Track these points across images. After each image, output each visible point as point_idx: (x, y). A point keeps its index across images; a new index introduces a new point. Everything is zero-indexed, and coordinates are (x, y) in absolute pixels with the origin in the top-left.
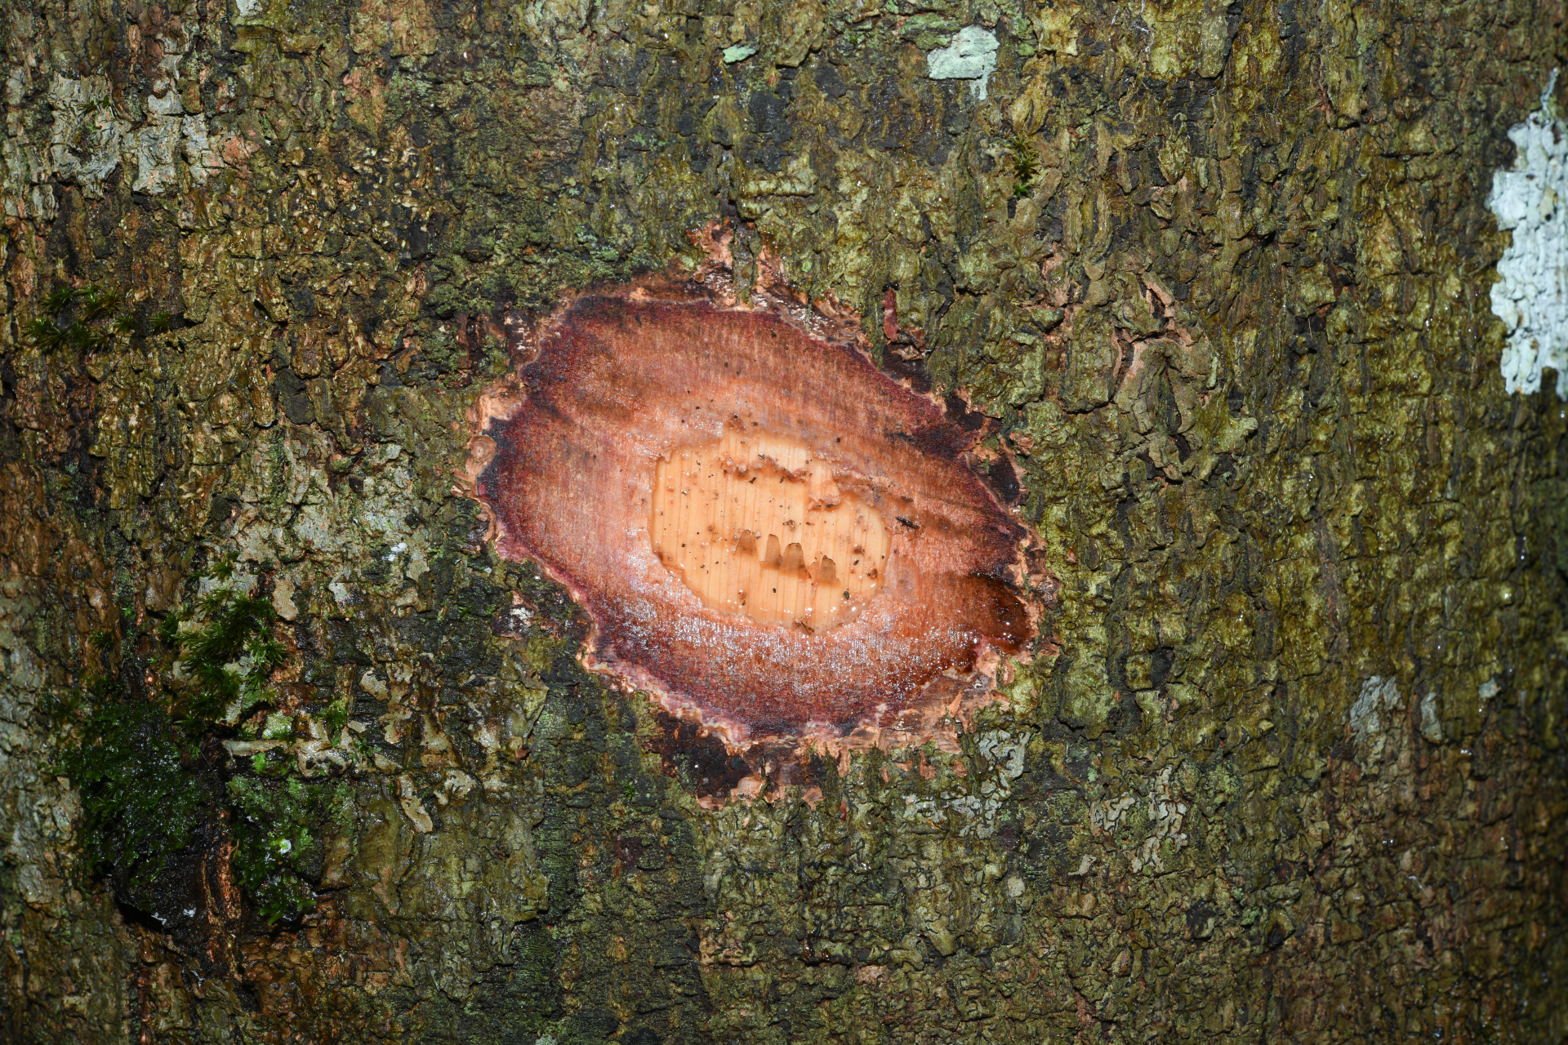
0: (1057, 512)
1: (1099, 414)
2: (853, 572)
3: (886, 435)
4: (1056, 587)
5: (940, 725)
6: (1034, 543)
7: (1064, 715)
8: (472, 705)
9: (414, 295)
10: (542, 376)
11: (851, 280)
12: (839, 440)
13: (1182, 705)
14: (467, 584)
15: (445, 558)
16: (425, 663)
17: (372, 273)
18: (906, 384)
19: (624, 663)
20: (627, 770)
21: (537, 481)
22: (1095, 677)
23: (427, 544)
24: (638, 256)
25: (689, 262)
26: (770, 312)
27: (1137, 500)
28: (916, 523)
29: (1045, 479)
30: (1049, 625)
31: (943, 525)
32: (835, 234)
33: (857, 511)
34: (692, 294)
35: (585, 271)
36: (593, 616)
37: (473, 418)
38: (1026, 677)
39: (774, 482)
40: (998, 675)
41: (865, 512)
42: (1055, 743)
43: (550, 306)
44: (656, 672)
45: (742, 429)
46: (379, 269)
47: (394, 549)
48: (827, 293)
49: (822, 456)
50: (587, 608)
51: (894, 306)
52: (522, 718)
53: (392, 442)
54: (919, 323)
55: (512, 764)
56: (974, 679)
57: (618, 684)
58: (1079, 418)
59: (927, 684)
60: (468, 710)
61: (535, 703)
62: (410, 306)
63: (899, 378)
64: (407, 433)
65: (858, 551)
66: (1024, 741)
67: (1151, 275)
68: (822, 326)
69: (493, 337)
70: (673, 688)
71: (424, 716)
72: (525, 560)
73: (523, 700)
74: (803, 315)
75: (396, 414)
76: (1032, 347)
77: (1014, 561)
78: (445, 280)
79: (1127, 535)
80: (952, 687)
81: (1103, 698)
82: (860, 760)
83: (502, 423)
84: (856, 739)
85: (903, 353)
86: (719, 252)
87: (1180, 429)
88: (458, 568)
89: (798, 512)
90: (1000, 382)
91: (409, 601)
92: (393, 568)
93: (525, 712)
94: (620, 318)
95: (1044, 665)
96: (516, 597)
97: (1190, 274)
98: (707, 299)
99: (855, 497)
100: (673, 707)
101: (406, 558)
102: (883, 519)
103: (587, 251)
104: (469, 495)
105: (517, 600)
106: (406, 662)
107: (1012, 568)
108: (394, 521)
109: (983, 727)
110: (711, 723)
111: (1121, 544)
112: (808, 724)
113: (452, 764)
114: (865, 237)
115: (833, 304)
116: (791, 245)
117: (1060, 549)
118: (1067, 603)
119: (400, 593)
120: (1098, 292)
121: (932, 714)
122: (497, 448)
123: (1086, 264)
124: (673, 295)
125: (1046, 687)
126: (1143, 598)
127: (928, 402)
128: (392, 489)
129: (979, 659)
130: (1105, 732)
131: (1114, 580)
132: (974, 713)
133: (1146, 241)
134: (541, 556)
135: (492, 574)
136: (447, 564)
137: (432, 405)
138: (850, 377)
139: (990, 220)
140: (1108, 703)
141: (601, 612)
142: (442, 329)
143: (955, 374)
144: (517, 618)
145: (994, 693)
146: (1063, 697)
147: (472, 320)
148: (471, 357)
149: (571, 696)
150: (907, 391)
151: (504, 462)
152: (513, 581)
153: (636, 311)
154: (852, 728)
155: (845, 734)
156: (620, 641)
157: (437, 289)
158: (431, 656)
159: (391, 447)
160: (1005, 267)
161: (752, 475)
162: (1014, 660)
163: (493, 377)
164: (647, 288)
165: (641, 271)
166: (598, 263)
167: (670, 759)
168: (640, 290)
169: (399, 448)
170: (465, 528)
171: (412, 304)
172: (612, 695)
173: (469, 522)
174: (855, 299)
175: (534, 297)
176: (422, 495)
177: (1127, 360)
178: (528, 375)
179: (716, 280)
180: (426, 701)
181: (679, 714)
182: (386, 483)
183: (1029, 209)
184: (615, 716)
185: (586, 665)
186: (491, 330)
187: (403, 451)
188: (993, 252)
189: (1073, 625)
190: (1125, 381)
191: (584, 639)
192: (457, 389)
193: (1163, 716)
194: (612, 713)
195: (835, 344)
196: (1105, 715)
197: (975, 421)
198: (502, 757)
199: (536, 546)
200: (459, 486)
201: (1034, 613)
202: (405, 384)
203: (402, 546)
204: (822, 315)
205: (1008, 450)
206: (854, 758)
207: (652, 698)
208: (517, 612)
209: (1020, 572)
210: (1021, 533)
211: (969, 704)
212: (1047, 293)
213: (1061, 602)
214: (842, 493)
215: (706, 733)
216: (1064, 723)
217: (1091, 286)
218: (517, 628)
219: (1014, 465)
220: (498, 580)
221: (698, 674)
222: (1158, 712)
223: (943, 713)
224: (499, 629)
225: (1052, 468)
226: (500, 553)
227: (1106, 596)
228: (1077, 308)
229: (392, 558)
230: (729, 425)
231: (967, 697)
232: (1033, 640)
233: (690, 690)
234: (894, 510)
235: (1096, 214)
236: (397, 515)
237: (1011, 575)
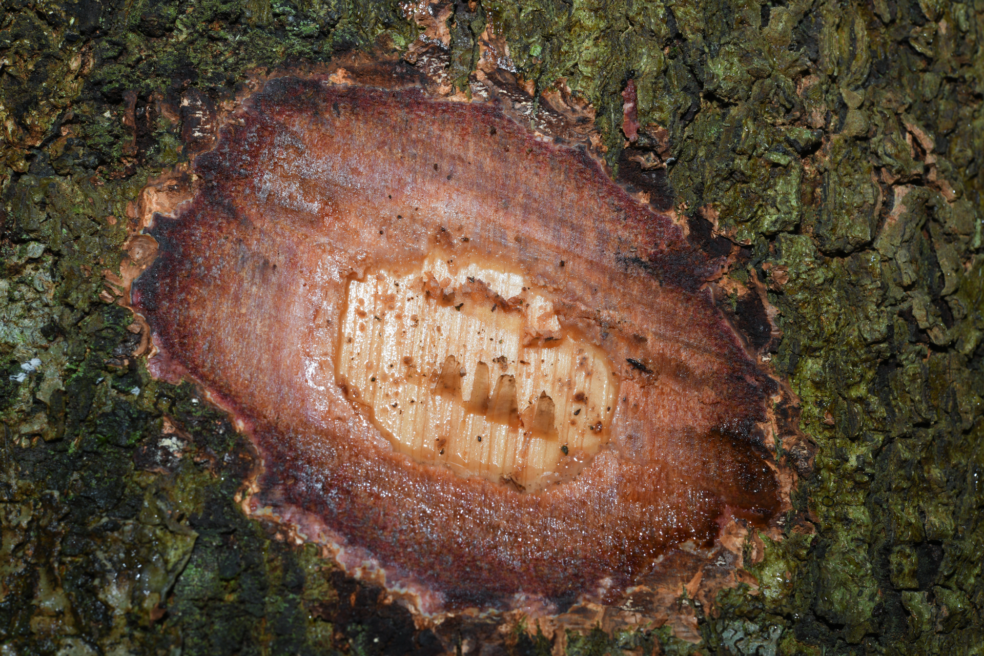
0: (812, 366)
1: (858, 258)
2: (573, 423)
3: (618, 260)
4: (812, 453)
5: (677, 606)
6: (786, 399)
7: (821, 607)
8: (100, 555)
9: (79, 75)
10: (220, 169)
11: (586, 70)
12: (562, 264)
13: (953, 613)
14: (108, 409)
15: (85, 377)
16: (48, 502)
17: (32, 52)
18: (643, 199)
19: (293, 508)
20: (288, 642)
21: (204, 292)
22: (857, 564)
23: (64, 359)
24: (341, 30)
25: (399, 42)
26: (490, 104)
27: (900, 365)
28: (650, 367)
29: (799, 323)
30: (801, 496)
31: (680, 372)
32: (569, 19)
33: (581, 351)
34: (401, 79)
35: (279, 49)
36: (259, 450)
37: (133, 212)
38: (778, 557)
39: (484, 310)
40: (745, 552)
41: (589, 353)
42: (810, 644)
43: (234, 87)
44: (333, 522)
45: (451, 245)
46: (41, 47)
47: (25, 366)
48: (558, 83)
49: (542, 283)
50: (253, 440)
51: (635, 101)
52: (162, 571)
53: (36, 240)
54: (662, 123)
55: (144, 629)
56: (716, 556)
57: (285, 533)
58: (835, 263)
59: (661, 558)
60: (96, 559)
61: (180, 551)
62: (72, 86)
63: (636, 191)
64: (54, 229)
65: (580, 398)
66: (775, 636)
67: (911, 117)
68: (549, 123)
69: (167, 118)
70: (352, 542)
71: (41, 570)
72: (181, 382)
73: (165, 547)
74: (529, 108)
75: (43, 205)
76: (787, 168)
77: (762, 419)
78: (115, 58)
79: (888, 405)
80: (690, 564)
81: (867, 592)
82: (580, 644)
83: (168, 220)
84: (576, 617)
85: (642, 159)
86: (436, 28)
87: (944, 292)
88: (100, 390)
89: (510, 348)
90: (750, 206)
91: (36, 428)
92: (22, 391)
93: (166, 562)
94: (315, 105)
95: (798, 544)
96: (167, 424)
97: (949, 124)
98: (418, 85)
99: (578, 333)
100: (351, 567)
101: (37, 377)
102: (610, 363)
103: (282, 26)
104: (120, 302)
105: (168, 428)
106: (24, 502)
107: (761, 426)
108: (27, 333)
109: (727, 614)
110: (396, 588)
111: (882, 412)
112: (517, 596)
113: (69, 629)
114: (602, 25)
115: (564, 96)
116: (519, 26)
117: (816, 411)
118: (825, 473)
119: (27, 417)
120: (856, 122)
121: (667, 593)
122: (159, 250)
123: (844, 92)
124: (378, 79)
125: (800, 573)
126: (909, 478)
127: (669, 222)
128: (30, 295)
129: (723, 532)
130: (868, 635)
131: (876, 453)
132: (717, 594)
133: (905, 81)
134: (203, 377)
135: (141, 396)
136: (87, 383)
137: (86, 196)
138: (579, 189)
139: (742, 22)
140: (872, 598)
141: (268, 447)
142: (107, 114)
143: (699, 191)
144: (165, 449)
145: (741, 573)
146: (821, 587)
147: (143, 99)
148: (138, 143)
149: (225, 545)
150: (645, 208)
151: (165, 267)
152: (164, 404)
153: (336, 98)
154: (570, 604)
155: (562, 609)
156: (290, 482)
157: (105, 69)
158: (56, 494)
159: (32, 245)
160: (758, 75)
161: (458, 301)
162: (762, 536)
163: (163, 166)
164: (350, 69)
165: (343, 49)
166: (295, 40)
167: (344, 630)
168: (341, 72)
169: (42, 246)
170: (113, 342)
171: (75, 85)
172: (277, 547)
173: (118, 334)
174: (591, 91)
175: (217, 77)
176: (64, 300)
177: (888, 205)
178: (203, 168)
179: (430, 63)
180: (43, 551)
181: (358, 574)
182: (24, 288)
183: (784, 17)
184: (278, 573)
185: (247, 510)
186: (165, 113)
187: (48, 251)
188: (745, 57)
189: (831, 502)
190: (886, 227)
191: (246, 477)
192: (118, 181)
193: (932, 623)
194: (274, 569)
195: (565, 147)
196: (868, 614)
197: (722, 246)
198: (132, 620)
199: (197, 367)
200: (109, 290)
201: (786, 483)
202: (57, 173)
203: (35, 362)
204: (551, 111)
205: (759, 284)
206: (572, 641)
207: (325, 552)
208: (166, 442)
209: (770, 432)
210: (770, 387)
211: (711, 584)
212: (803, 111)
213: (818, 470)
214: (564, 327)
215: (390, 600)
216: (821, 618)
217: (849, 115)
218: (165, 462)
219: (765, 303)
220: (147, 404)
221: (384, 528)
222: (927, 616)
223: (680, 593)
224: (144, 462)
225: (808, 311)
226: (153, 371)
227: (868, 470)
228: (834, 137)
229: (21, 378)
230: (434, 240)
231: (708, 575)
232: (785, 515)
233: (374, 547)
234: (624, 351)
235: (853, 40)
236: (33, 326)
237: (760, 433)
